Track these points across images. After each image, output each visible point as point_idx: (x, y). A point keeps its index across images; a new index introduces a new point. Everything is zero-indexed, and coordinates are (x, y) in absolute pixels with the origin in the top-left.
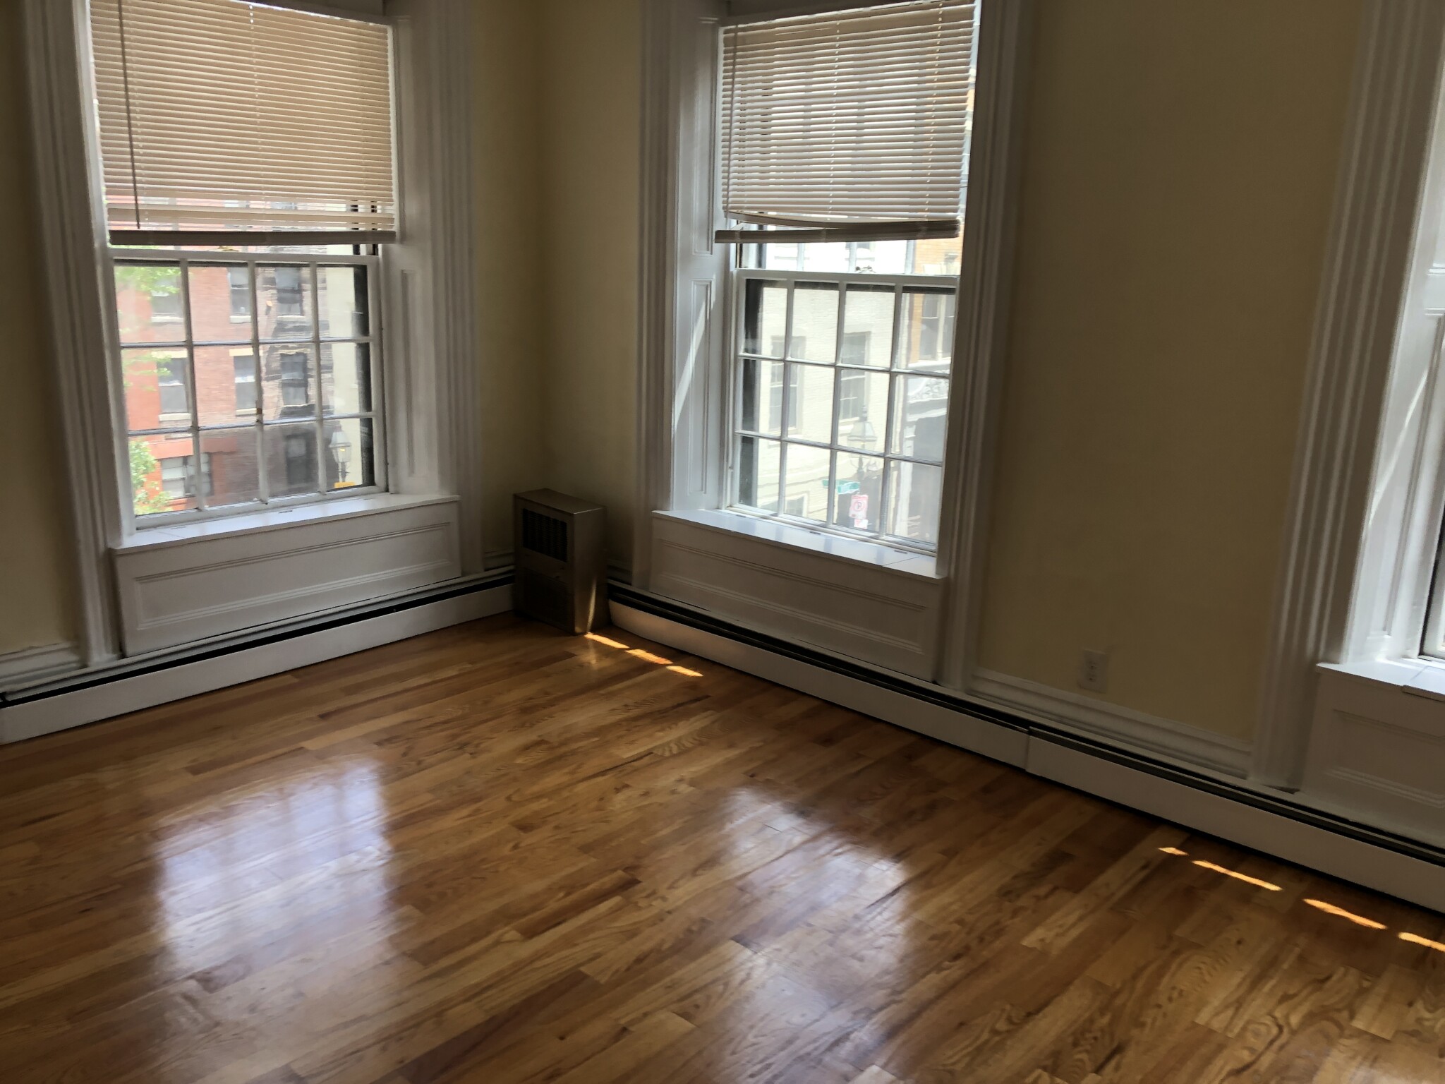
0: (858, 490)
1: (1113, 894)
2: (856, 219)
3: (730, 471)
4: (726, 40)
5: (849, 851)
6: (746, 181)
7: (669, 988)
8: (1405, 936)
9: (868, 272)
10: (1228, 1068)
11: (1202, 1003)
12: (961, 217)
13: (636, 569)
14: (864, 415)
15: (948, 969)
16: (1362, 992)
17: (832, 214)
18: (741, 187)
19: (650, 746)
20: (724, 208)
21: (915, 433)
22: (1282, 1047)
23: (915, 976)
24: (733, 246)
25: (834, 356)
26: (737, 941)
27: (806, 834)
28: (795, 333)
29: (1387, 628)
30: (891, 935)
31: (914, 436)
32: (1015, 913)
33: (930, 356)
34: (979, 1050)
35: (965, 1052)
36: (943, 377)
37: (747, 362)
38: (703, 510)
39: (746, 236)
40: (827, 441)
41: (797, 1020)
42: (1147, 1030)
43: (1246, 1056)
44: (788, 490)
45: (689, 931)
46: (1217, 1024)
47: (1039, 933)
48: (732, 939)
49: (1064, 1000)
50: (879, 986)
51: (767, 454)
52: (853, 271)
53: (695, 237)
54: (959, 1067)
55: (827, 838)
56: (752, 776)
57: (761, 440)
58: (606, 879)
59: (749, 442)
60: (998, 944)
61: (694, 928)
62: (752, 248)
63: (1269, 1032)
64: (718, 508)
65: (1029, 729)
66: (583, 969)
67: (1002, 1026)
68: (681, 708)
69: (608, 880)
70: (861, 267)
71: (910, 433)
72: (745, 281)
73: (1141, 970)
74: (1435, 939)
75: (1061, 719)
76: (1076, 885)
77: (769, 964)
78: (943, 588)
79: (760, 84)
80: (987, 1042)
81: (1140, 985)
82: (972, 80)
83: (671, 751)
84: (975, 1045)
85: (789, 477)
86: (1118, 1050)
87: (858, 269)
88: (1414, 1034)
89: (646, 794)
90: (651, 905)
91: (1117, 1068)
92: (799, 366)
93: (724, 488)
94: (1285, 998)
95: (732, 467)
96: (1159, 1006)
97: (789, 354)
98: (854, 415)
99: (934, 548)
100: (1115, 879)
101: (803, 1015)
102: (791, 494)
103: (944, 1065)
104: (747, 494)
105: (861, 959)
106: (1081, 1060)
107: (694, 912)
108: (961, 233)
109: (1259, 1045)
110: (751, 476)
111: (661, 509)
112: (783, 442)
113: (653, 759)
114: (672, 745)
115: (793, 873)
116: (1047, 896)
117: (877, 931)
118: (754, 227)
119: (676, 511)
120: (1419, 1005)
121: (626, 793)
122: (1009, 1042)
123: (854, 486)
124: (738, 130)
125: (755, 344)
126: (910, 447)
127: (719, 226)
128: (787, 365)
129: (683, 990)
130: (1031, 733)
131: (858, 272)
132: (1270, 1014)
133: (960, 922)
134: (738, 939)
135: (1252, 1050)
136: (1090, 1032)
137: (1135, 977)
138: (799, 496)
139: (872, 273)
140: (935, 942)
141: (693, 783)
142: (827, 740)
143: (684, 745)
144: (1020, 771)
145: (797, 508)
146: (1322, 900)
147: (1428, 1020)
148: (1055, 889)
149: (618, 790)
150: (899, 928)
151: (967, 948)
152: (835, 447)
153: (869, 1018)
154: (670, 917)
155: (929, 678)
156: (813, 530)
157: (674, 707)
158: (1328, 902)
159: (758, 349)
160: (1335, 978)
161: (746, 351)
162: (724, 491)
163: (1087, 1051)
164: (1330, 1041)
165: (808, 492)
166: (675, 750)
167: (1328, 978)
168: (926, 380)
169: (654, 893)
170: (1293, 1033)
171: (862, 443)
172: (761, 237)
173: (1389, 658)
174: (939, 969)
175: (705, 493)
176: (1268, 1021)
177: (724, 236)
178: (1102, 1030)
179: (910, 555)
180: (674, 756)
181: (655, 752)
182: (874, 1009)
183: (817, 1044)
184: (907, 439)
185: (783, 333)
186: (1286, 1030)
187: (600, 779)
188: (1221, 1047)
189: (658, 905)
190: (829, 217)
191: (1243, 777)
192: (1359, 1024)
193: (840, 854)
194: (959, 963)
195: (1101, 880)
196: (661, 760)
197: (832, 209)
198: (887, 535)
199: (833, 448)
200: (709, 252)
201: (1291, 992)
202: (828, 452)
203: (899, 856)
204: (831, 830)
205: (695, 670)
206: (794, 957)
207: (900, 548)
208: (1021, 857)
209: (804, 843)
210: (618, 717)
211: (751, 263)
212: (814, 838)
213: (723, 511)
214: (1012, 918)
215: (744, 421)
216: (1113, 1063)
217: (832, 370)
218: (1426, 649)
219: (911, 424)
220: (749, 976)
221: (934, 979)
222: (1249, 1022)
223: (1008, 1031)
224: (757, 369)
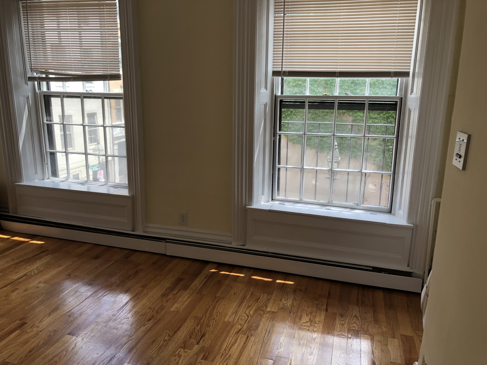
0: (99, 168)
1: (197, 288)
2: (84, 73)
3: (46, 166)
4: (22, 6)
5: (109, 293)
6: (38, 59)
7: (44, 358)
8: (278, 281)
9: (91, 92)
10: (235, 332)
11: (226, 315)
12: (121, 73)
13: (11, 206)
14: (98, 142)
15: (147, 324)
16: (268, 300)
17: (74, 71)
18: (36, 61)
19: (25, 273)
20: (30, 68)
21: (118, 147)
22: (249, 322)
23: (137, 330)
24: (36, 83)
25: (82, 122)
26: (69, 335)
27: (92, 291)
28: (66, 114)
29: (263, 194)
30: (126, 318)
31: (118, 148)
32: (167, 301)
33: (120, 120)
34: (160, 348)
35: (155, 350)
36: (123, 127)
37: (48, 125)
38: (37, 181)
39: (41, 79)
40: (83, 151)
41: (95, 356)
42: (211, 327)
43: (239, 327)
44: (71, 171)
45: (50, 336)
46: (231, 320)
47: (176, 305)
48: (67, 334)
49: (186, 324)
50: (124, 336)
51: (60, 158)
52: (85, 92)
53: (19, 79)
54: (154, 356)
55: (100, 291)
56: (69, 275)
57: (57, 153)
58: (12, 325)
59: (53, 155)
60: (163, 312)
61: (52, 334)
62: (44, 84)
63: (245, 318)
64: (43, 180)
65: (166, 241)
66: (6, 360)
67: (167, 338)
68: (37, 256)
69: (13, 326)
70: (88, 90)
71: (116, 147)
72: (43, 96)
73: (208, 309)
74: (285, 280)
75: (176, 236)
76: (185, 288)
77: (83, 339)
78: (132, 198)
79: (39, 23)
80: (163, 344)
81: (208, 315)
82: (119, 27)
83: (34, 272)
84: (158, 347)
85: (71, 166)
86: (203, 335)
87: (87, 91)
88: (282, 308)
89: (26, 290)
90: (33, 330)
91: (203, 341)
92: (71, 126)
93: (45, 172)
94: (249, 307)
95: (47, 164)
96: (214, 319)
97: (65, 121)
98: (95, 142)
99: (127, 186)
100: (197, 283)
101: (97, 354)
102: (72, 172)
103: (149, 356)
104: (55, 173)
105: (117, 329)
106: (193, 342)
107: (51, 329)
108: (122, 79)
109: (242, 323)
110: (55, 167)
111: (19, 182)
112: (67, 153)
113: (28, 277)
114: (35, 270)
115: (88, 306)
116: (177, 293)
117: (121, 318)
118: (44, 76)
119: (25, 183)
120: (283, 300)
121: (17, 291)
122: (170, 343)
123: (98, 167)
124: (32, 40)
125: (50, 118)
126: (117, 152)
127: (29, 75)
128: (64, 125)
129: (50, 357)
130: (166, 242)
131: (87, 92)
132: (245, 313)
133: (150, 308)
134: (69, 334)
135: (241, 325)
136: (194, 332)
137: (206, 312)
138: (77, 173)
139: (92, 92)
140: (142, 317)
141: (45, 282)
142: (97, 258)
143: (40, 270)
144: (165, 255)
145: (76, 177)
146: (255, 276)
147: (286, 303)
148: (179, 290)
149: (13, 291)
150: (129, 315)
151: (153, 316)
152: (87, 153)
153: (122, 348)
154: (41, 333)
155: (131, 230)
156: (82, 184)
157: (33, 256)
158: (257, 276)
159: (52, 120)
160: (261, 298)
161: (47, 121)
162: (45, 173)
163: (194, 339)
164: (261, 316)
165: (80, 171)
166: (36, 272)
167: (259, 298)
168: (119, 128)
169: (33, 325)
170: (252, 316)
171: (99, 152)
172: (48, 80)
173: (264, 202)
174: (144, 325)
175: (37, 174)
176: (244, 315)
177: (32, 79)
178: (198, 331)
179: (119, 189)
180: (35, 274)
181: (28, 274)
182: (123, 344)
183: (104, 362)
184: (115, 150)
185: (61, 114)
186: (249, 316)
187: (5, 289)
188: (232, 326)
189: (35, 329)
190: (73, 73)
191: (231, 244)
192: (268, 309)
193: (106, 295)
194: (151, 321)
195: (193, 285)
196: (31, 276)
197: (74, 70)
198: (110, 183)
199: (86, 154)
200: (26, 85)
201: (250, 305)
202: (84, 155)
203: (126, 291)
204: (101, 288)
205: (41, 241)
206: (92, 334)
207: (116, 186)
208: (167, 284)
209: (92, 294)
210: (10, 264)
211: (44, 89)
212: (95, 292)
213: (45, 180)
214: (167, 303)
215: (50, 147)
216: (202, 340)
217: (82, 127)
218: (273, 199)
219: (116, 144)
220: (75, 346)
221: (143, 329)
222: (239, 317)
223: (169, 339)
224: (53, 127)
